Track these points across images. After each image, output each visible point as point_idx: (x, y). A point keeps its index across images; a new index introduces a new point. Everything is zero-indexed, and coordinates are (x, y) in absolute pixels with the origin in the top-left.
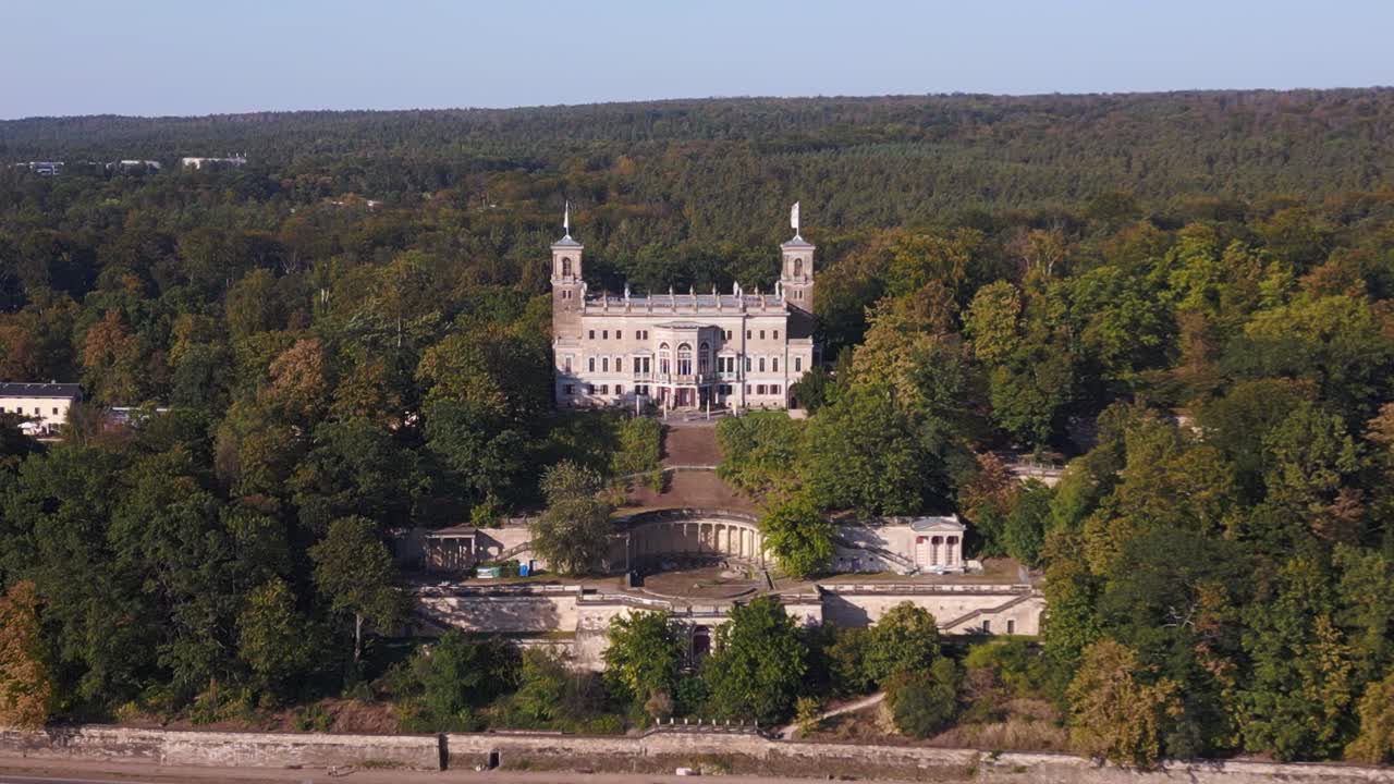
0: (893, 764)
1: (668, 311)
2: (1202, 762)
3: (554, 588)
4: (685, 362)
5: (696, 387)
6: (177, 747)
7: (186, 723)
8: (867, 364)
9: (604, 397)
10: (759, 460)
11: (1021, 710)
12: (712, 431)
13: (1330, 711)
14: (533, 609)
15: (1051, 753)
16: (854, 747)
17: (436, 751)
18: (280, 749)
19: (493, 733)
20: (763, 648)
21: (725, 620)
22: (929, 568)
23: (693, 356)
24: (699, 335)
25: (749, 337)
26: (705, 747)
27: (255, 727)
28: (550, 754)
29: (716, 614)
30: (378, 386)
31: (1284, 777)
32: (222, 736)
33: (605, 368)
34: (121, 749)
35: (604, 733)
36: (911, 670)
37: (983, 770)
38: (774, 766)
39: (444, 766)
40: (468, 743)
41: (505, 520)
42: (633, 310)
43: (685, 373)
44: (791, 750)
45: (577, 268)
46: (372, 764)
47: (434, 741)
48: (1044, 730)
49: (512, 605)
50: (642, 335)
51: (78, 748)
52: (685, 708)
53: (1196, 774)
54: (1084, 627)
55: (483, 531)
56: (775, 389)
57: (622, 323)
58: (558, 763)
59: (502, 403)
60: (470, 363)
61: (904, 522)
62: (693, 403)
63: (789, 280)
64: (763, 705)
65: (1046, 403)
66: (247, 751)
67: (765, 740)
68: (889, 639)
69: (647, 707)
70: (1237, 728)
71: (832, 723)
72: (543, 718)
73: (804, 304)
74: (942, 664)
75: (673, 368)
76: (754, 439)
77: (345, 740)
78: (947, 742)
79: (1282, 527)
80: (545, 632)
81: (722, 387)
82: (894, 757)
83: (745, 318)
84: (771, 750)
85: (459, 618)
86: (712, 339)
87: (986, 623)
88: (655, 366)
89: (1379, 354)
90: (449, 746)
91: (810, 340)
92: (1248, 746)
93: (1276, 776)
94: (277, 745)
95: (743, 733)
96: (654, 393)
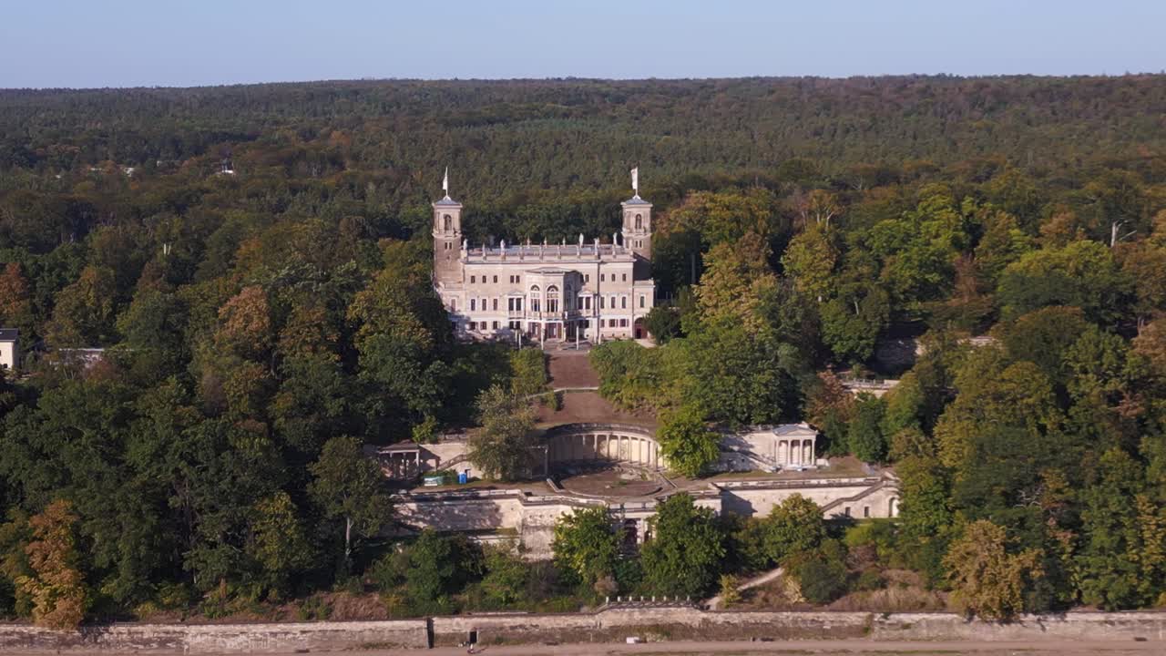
0: (802, 626)
1: (537, 259)
2: (1049, 613)
3: (493, 492)
4: (553, 301)
5: (562, 322)
6: (199, 639)
7: (201, 618)
8: (715, 301)
9: (483, 332)
10: (632, 381)
11: (896, 578)
12: (586, 358)
13: (1147, 569)
14: (480, 511)
15: (930, 612)
16: (771, 614)
17: (425, 632)
18: (290, 636)
19: (470, 615)
20: (691, 536)
21: (653, 514)
22: (790, 467)
23: (560, 296)
24: (565, 279)
25: (603, 280)
26: (648, 619)
27: (263, 618)
28: (521, 631)
29: (644, 509)
30: (319, 326)
31: (1112, 623)
32: (238, 628)
33: (484, 308)
34: (147, 642)
35: (562, 611)
36: (805, 550)
37: (876, 628)
38: (706, 632)
39: (431, 645)
40: (451, 624)
41: (442, 437)
42: (508, 258)
43: (553, 311)
44: (720, 618)
45: (456, 223)
46: (369, 646)
47: (423, 624)
48: (917, 593)
49: (462, 507)
50: (515, 279)
51: (108, 644)
52: (627, 587)
53: (1043, 623)
54: (937, 510)
55: (423, 446)
56: (623, 323)
57: (500, 269)
58: (527, 638)
59: (426, 338)
60: (397, 304)
61: (766, 430)
62: (560, 336)
63: (631, 232)
64: (693, 583)
65: (871, 330)
66: (261, 640)
67: (698, 611)
68: (786, 525)
69: (596, 588)
70: (1076, 587)
71: (747, 595)
72: (510, 600)
73: (644, 252)
74: (828, 544)
75: (543, 307)
76: (623, 364)
77: (346, 626)
78: (842, 606)
79: (1091, 424)
80: (491, 529)
81: (581, 321)
82: (804, 621)
83: (599, 264)
84: (704, 619)
85: (418, 520)
86: (574, 281)
87: (848, 509)
88: (527, 305)
89: (1124, 286)
90: (435, 628)
91: (651, 282)
92: (1085, 599)
93: (1106, 622)
94: (286, 633)
95: (680, 606)
96: (525, 326)
